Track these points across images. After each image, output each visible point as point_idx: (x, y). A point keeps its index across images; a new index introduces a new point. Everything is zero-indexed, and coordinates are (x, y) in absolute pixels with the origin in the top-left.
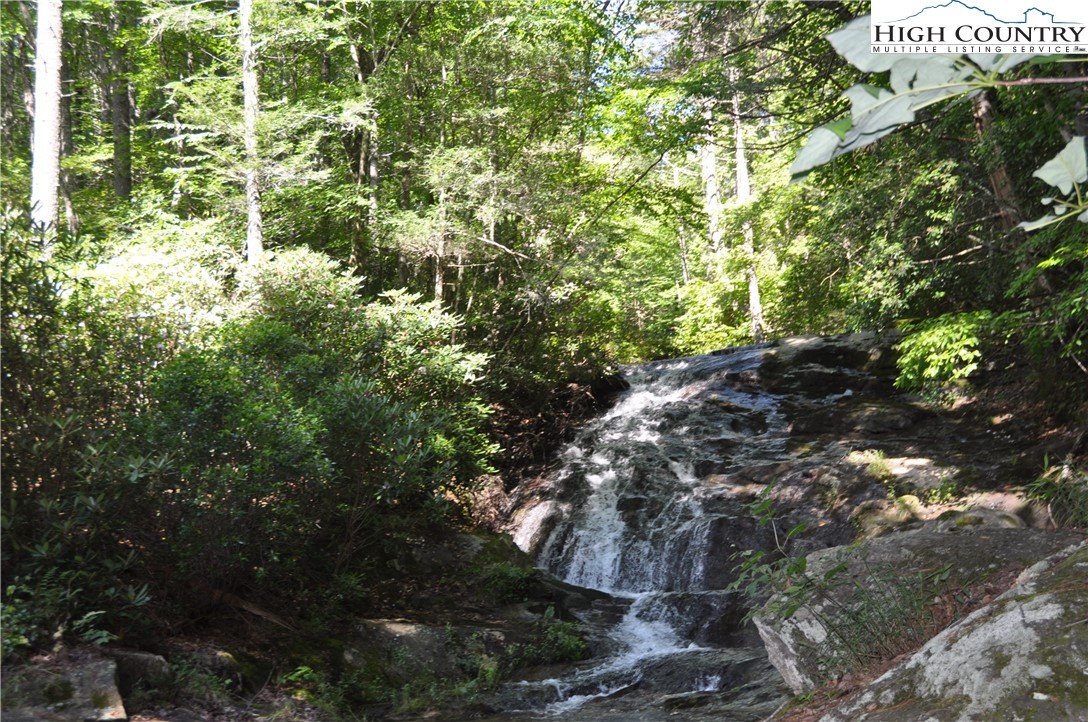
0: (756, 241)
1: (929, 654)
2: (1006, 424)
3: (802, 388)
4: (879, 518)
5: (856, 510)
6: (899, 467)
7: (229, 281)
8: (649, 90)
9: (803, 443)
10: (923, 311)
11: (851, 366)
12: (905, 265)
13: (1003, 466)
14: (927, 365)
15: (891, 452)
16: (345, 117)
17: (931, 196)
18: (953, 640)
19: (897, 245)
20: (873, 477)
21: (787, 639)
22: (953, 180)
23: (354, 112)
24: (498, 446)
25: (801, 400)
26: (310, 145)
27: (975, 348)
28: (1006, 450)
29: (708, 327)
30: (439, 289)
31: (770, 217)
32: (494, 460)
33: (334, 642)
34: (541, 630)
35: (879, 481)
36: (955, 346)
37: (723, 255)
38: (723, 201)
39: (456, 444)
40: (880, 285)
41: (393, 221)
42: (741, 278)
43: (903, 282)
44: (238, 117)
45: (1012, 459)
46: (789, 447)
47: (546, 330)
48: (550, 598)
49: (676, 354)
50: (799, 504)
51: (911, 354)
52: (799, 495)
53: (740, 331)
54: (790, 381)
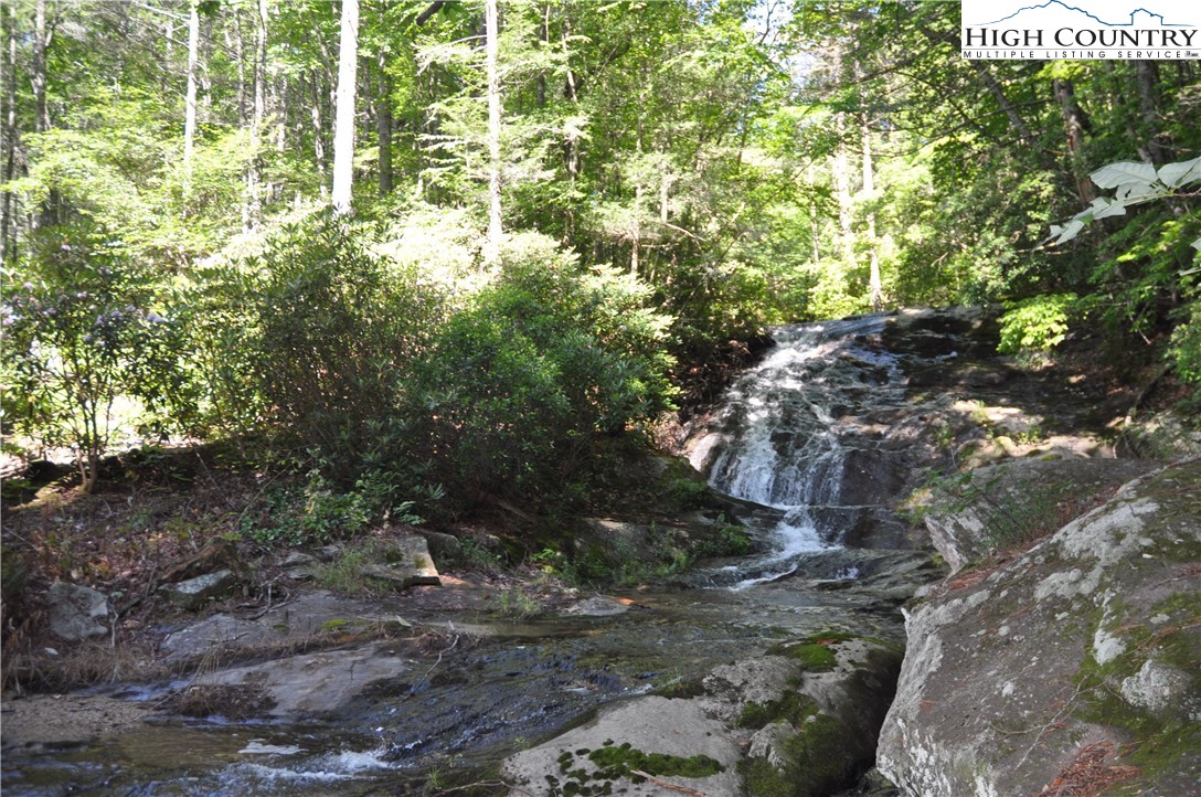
0: (877, 228)
1: (1066, 534)
2: (1080, 383)
3: (917, 349)
4: (980, 454)
5: (961, 446)
6: (996, 414)
7: (477, 255)
8: (805, 108)
9: (917, 393)
10: (1022, 292)
11: (956, 333)
12: (1009, 254)
13: (1078, 416)
14: (1025, 335)
15: (990, 403)
16: (566, 129)
17: (1031, 200)
18: (1082, 526)
19: (1003, 238)
20: (974, 422)
21: (950, 530)
22: (1050, 188)
23: (574, 127)
24: (678, 388)
25: (915, 359)
26: (541, 151)
27: (1064, 322)
28: (1081, 403)
29: (836, 297)
30: (635, 264)
31: (891, 209)
32: (676, 400)
33: (567, 533)
34: (717, 531)
35: (979, 425)
36: (1048, 320)
37: (851, 239)
38: (851, 195)
39: (648, 386)
40: (988, 269)
41: (601, 211)
42: (863, 257)
43: (1006, 268)
44: (485, 130)
45: (1086, 411)
46: (907, 396)
47: (712, 298)
48: (720, 507)
49: (811, 319)
50: (916, 441)
51: (1012, 326)
52: (916, 434)
53: (862, 301)
54: (907, 343)
